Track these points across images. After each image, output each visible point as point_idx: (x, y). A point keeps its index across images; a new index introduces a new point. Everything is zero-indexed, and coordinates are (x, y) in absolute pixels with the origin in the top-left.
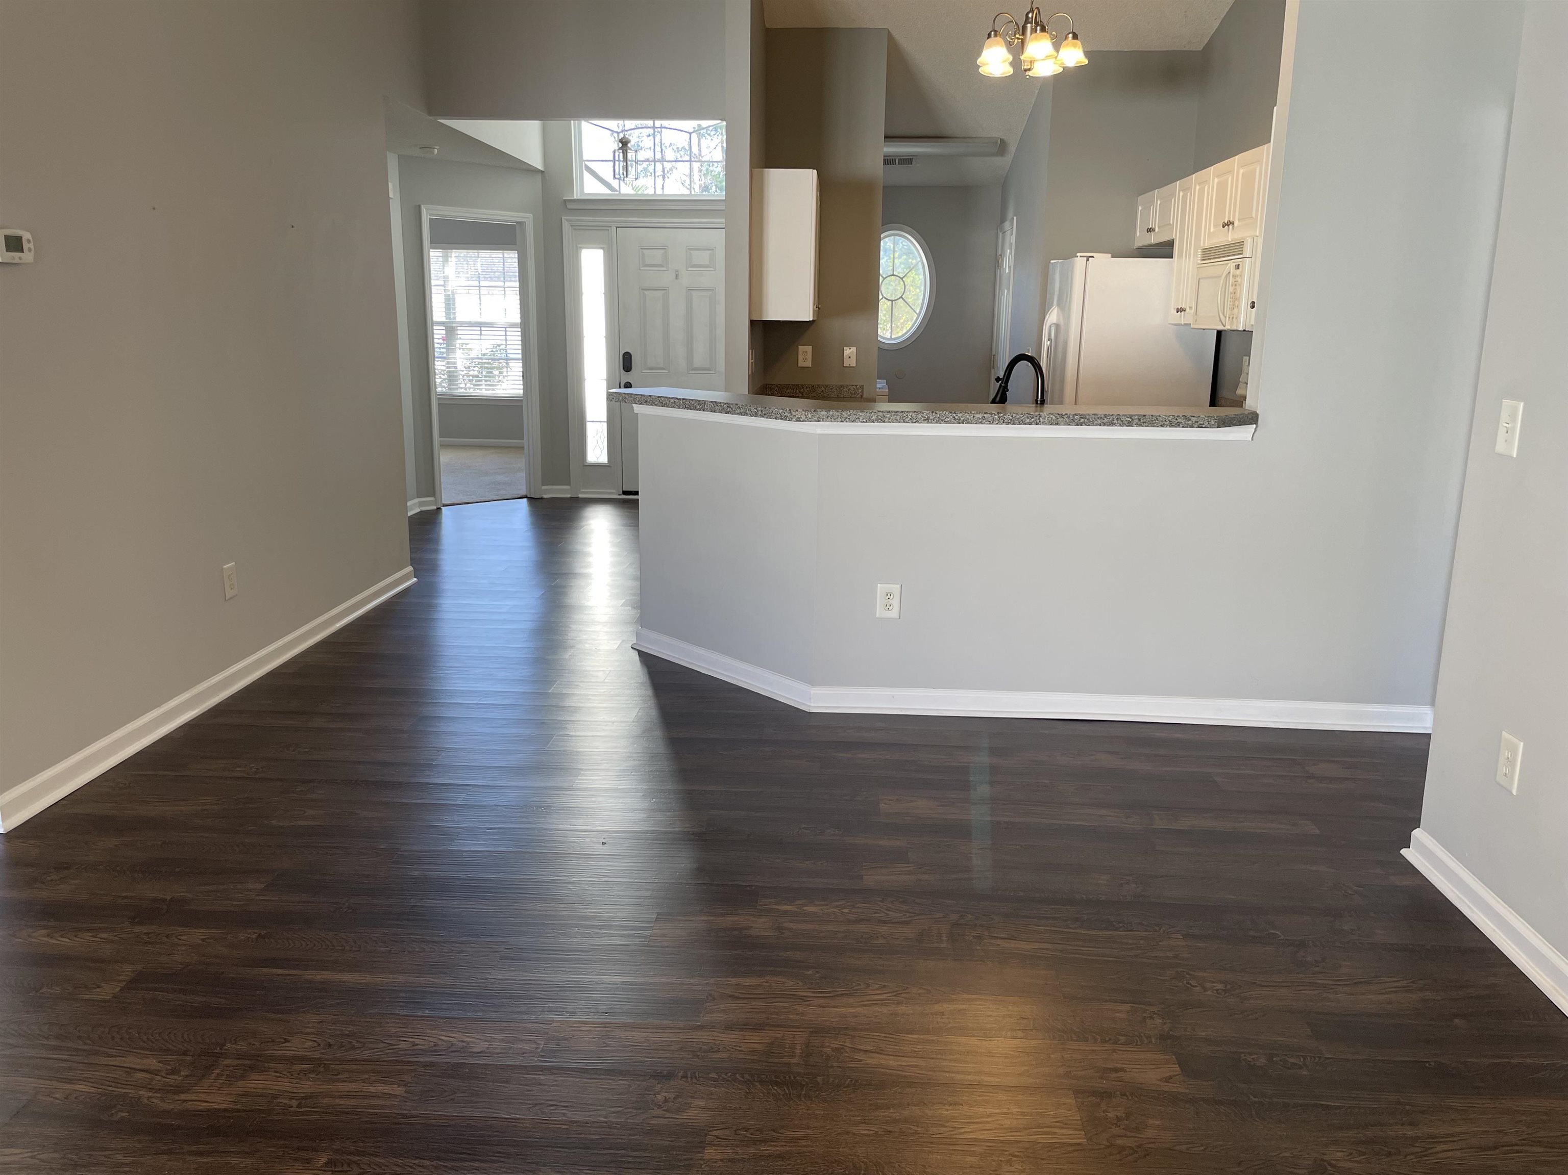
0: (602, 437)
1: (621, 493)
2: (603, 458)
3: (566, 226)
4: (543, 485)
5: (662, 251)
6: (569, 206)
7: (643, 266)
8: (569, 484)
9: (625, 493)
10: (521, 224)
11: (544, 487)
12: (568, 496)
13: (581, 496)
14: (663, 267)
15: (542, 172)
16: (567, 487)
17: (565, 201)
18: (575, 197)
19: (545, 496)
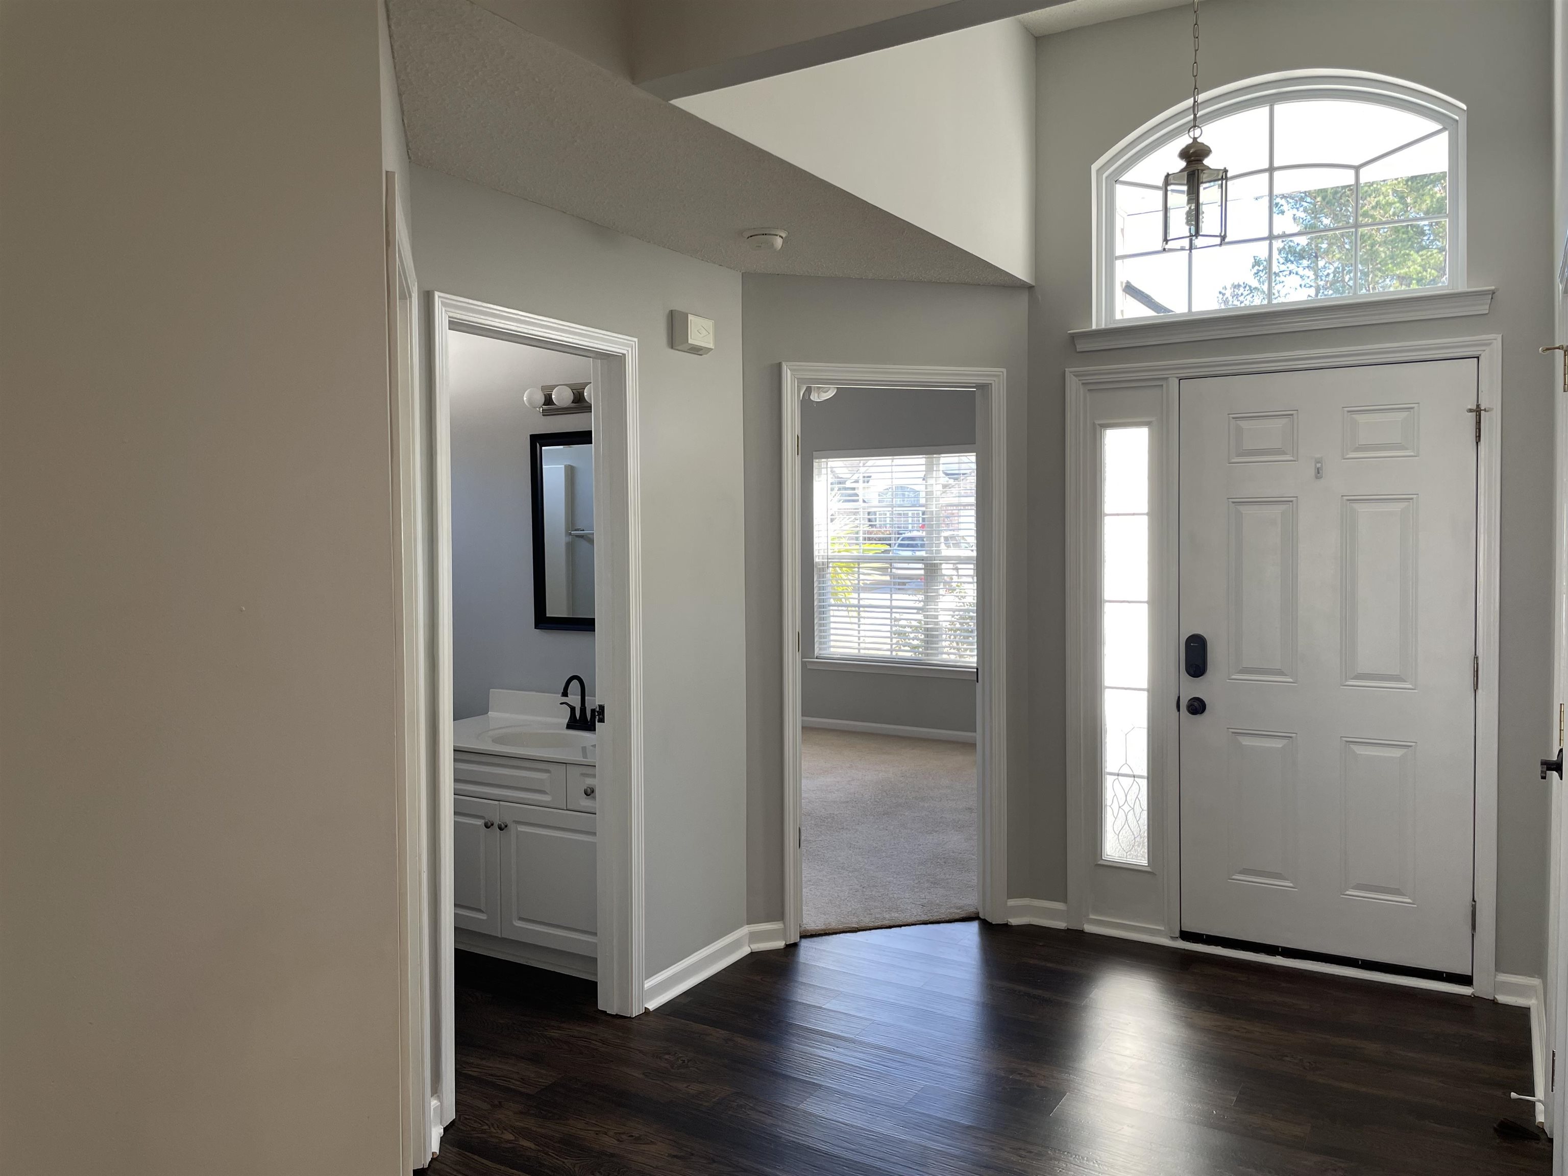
0: (1138, 810)
1: (1178, 935)
2: (1139, 857)
3: (1073, 385)
4: (1010, 896)
5: (1284, 421)
6: (1080, 348)
7: (1239, 455)
8: (1064, 899)
9: (1186, 936)
10: (984, 388)
11: (1012, 902)
12: (1061, 925)
13: (1089, 928)
14: (1284, 453)
15: (1030, 288)
16: (1059, 906)
17: (1073, 337)
18: (1094, 327)
19: (1014, 921)
